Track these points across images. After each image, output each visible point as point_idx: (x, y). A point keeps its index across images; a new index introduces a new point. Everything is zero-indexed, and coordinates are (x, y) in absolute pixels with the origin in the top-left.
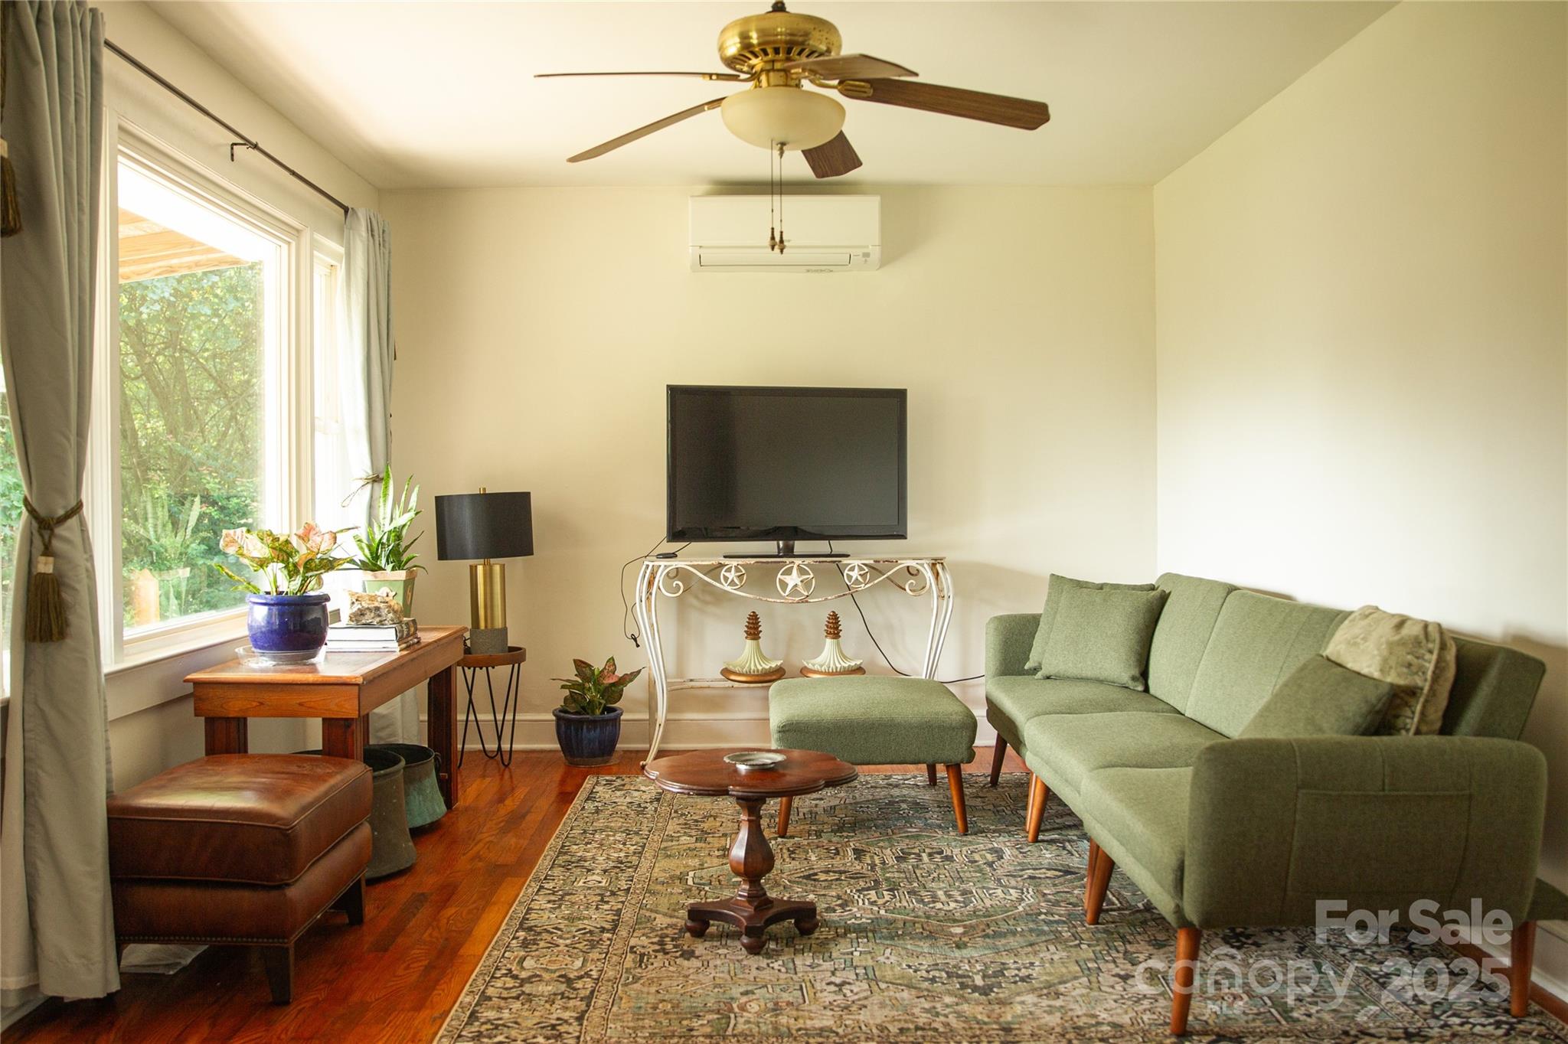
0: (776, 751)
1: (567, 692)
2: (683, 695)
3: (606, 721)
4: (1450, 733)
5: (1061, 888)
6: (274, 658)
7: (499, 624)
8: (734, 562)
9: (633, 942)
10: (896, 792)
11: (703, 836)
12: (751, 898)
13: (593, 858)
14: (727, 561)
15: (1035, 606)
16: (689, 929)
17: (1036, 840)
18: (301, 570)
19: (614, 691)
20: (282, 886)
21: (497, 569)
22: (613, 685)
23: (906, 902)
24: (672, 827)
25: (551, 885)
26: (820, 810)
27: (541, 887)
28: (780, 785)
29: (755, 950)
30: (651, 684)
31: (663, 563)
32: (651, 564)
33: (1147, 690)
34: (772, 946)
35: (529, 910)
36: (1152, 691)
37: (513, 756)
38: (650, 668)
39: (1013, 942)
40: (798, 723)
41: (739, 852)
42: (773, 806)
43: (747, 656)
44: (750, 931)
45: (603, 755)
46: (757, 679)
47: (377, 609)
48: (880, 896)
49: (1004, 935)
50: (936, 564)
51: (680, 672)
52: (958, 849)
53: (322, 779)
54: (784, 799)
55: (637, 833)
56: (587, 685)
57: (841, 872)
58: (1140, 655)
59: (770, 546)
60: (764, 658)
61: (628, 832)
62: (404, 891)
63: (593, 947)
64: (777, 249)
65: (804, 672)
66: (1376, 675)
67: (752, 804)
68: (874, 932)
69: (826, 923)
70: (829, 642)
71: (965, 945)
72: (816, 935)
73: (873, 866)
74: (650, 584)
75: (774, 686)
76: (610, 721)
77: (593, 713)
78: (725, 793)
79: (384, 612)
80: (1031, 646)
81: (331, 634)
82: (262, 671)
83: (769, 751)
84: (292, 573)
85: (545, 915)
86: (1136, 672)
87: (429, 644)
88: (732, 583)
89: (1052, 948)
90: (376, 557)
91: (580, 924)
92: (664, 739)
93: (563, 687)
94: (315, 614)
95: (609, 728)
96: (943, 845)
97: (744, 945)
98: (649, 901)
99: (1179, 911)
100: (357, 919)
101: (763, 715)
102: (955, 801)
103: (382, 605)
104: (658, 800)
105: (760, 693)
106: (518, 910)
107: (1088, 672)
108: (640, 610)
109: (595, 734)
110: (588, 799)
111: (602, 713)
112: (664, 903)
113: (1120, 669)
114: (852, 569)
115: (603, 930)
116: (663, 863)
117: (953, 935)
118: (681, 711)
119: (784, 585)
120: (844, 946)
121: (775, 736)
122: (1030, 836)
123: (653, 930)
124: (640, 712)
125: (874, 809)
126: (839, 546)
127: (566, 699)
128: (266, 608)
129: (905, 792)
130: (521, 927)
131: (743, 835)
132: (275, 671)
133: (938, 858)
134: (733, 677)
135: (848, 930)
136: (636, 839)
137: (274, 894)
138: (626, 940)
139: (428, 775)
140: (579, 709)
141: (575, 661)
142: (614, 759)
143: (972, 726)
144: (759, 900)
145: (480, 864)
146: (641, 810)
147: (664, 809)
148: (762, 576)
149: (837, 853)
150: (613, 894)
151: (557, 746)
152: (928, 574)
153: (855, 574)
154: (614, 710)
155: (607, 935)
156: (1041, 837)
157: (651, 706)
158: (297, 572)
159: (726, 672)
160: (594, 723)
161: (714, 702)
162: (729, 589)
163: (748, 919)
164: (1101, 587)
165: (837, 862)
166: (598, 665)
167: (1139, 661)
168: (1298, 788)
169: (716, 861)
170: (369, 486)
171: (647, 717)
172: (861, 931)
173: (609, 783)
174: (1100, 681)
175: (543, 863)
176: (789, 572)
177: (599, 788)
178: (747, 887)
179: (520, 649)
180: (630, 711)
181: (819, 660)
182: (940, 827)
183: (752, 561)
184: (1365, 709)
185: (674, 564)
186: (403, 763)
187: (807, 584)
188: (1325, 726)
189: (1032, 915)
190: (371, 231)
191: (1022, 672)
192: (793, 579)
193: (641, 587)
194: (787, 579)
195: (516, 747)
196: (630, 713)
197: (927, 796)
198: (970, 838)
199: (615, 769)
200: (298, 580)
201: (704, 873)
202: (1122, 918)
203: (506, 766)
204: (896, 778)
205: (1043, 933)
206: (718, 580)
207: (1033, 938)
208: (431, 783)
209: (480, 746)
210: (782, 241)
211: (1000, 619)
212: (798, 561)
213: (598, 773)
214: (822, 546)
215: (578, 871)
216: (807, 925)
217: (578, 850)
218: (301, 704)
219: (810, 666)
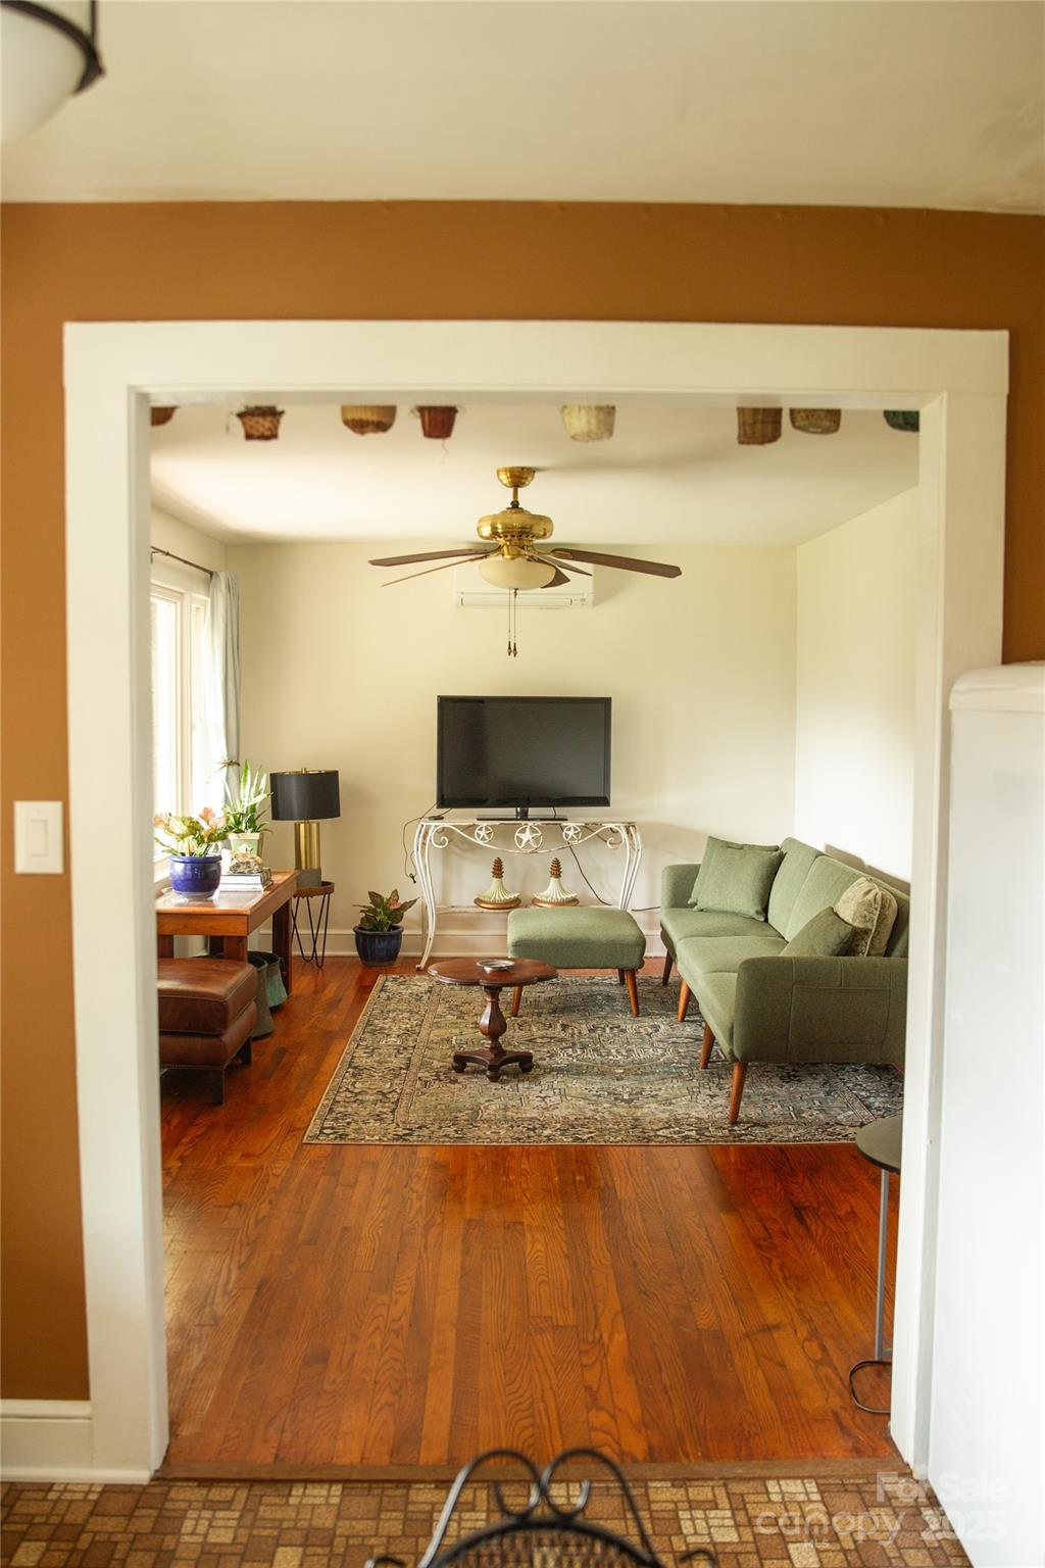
0: (510, 959)
1: (363, 915)
2: (446, 918)
3: (392, 936)
4: (889, 956)
5: (690, 1049)
6: (188, 897)
7: (315, 866)
8: (485, 824)
9: (420, 1075)
10: (595, 988)
11: (461, 1015)
12: (492, 1049)
13: (390, 1028)
14: (479, 823)
15: (696, 858)
16: (454, 1068)
17: (683, 1020)
18: (206, 840)
19: (397, 914)
20: (219, 1036)
21: (314, 826)
22: (397, 910)
23: (590, 1055)
24: (441, 1009)
25: (365, 1043)
26: (542, 1000)
27: (358, 1045)
28: (512, 979)
29: (494, 1079)
30: (424, 909)
31: (433, 824)
32: (425, 824)
33: (766, 920)
34: (505, 1078)
35: (353, 1058)
36: (770, 921)
37: (325, 960)
38: (423, 898)
39: (651, 1077)
40: (526, 940)
41: (485, 1021)
42: (508, 994)
43: (493, 890)
44: (491, 1068)
45: (389, 960)
46: (500, 906)
47: (248, 863)
48: (574, 1051)
49: (647, 1074)
50: (629, 827)
51: (445, 900)
52: (630, 1025)
53: (233, 973)
54: (517, 988)
55: (417, 1013)
56: (378, 910)
57: (551, 1038)
58: (762, 896)
59: (511, 812)
60: (505, 891)
61: (411, 1012)
62: (272, 1045)
63: (396, 1077)
64: (512, 654)
65: (535, 901)
66: (850, 922)
67: (494, 991)
68: (567, 1071)
69: (538, 1066)
70: (553, 880)
71: (622, 1079)
72: (532, 1072)
73: (573, 1035)
74: (425, 837)
75: (514, 911)
76: (394, 936)
77: (382, 929)
78: (478, 984)
79: (252, 865)
80: (692, 887)
81: (223, 880)
82: (180, 905)
83: (506, 959)
84: (200, 841)
85: (361, 1058)
86: (759, 908)
87: (279, 886)
88: (483, 839)
89: (675, 1081)
90: (238, 823)
91: (387, 1065)
92: (433, 950)
93: (362, 911)
94: (214, 868)
95: (393, 942)
96: (621, 1023)
97: (488, 1076)
98: (428, 1053)
99: (731, 1052)
100: (247, 1061)
101: (503, 933)
102: (631, 993)
103: (251, 860)
104: (430, 992)
105: (503, 916)
106: (345, 1057)
107: (727, 908)
108: (417, 856)
109: (384, 945)
110: (382, 990)
111: (389, 930)
112: (438, 1055)
113: (748, 905)
114: (569, 829)
115: (401, 1068)
116: (436, 1031)
117: (616, 1073)
118: (445, 928)
119: (520, 840)
120: (549, 1078)
121: (511, 949)
122: (680, 1017)
123: (431, 1069)
124: (415, 929)
125: (578, 999)
126: (561, 811)
127: (362, 919)
128: (183, 865)
129: (602, 988)
130: (350, 1066)
131: (488, 1010)
132: (188, 905)
133: (616, 1030)
134: (483, 905)
135: (552, 1070)
136: (417, 1016)
137: (214, 1040)
138: (416, 1074)
139: (276, 973)
140: (372, 927)
141: (370, 893)
142: (397, 963)
143: (641, 943)
144: (497, 1050)
145: (316, 1031)
146: (419, 998)
147: (434, 998)
148: (504, 835)
149: (550, 1026)
150: (405, 1048)
151: (356, 953)
152: (624, 834)
153: (571, 833)
154: (397, 928)
155: (403, 1071)
156: (686, 1019)
157: (423, 923)
158: (203, 842)
159: (478, 901)
160: (383, 937)
161: (469, 922)
162: (481, 843)
163: (491, 1061)
164: (742, 847)
165: (550, 1032)
166: (386, 895)
167: (762, 900)
168: (793, 984)
169: (470, 1030)
170: (226, 768)
171: (420, 933)
172: (560, 1071)
173: (395, 980)
174: (736, 914)
175: (357, 1031)
176: (523, 831)
177: (388, 985)
178: (490, 1042)
179: (329, 883)
180: (410, 929)
181: (546, 893)
182: (621, 1011)
183: (498, 823)
184: (838, 940)
185: (441, 824)
186: (266, 965)
187: (536, 839)
188: (818, 950)
189: (667, 1064)
190: (228, 588)
191: (687, 906)
192: (527, 836)
193: (417, 840)
194: (522, 836)
195: (326, 953)
196: (408, 927)
197: (616, 991)
198: (640, 1019)
199: (397, 970)
200: (204, 846)
201: (462, 1037)
202: (723, 1066)
203: (320, 967)
204: (598, 978)
205: (672, 1073)
206: (472, 835)
207: (666, 1075)
208: (278, 978)
209: (300, 953)
210: (515, 649)
211: (673, 868)
212: (530, 823)
213: (386, 973)
214: (548, 811)
215: (380, 1036)
216: (526, 1066)
217: (379, 1023)
218: (210, 927)
219: (538, 898)
